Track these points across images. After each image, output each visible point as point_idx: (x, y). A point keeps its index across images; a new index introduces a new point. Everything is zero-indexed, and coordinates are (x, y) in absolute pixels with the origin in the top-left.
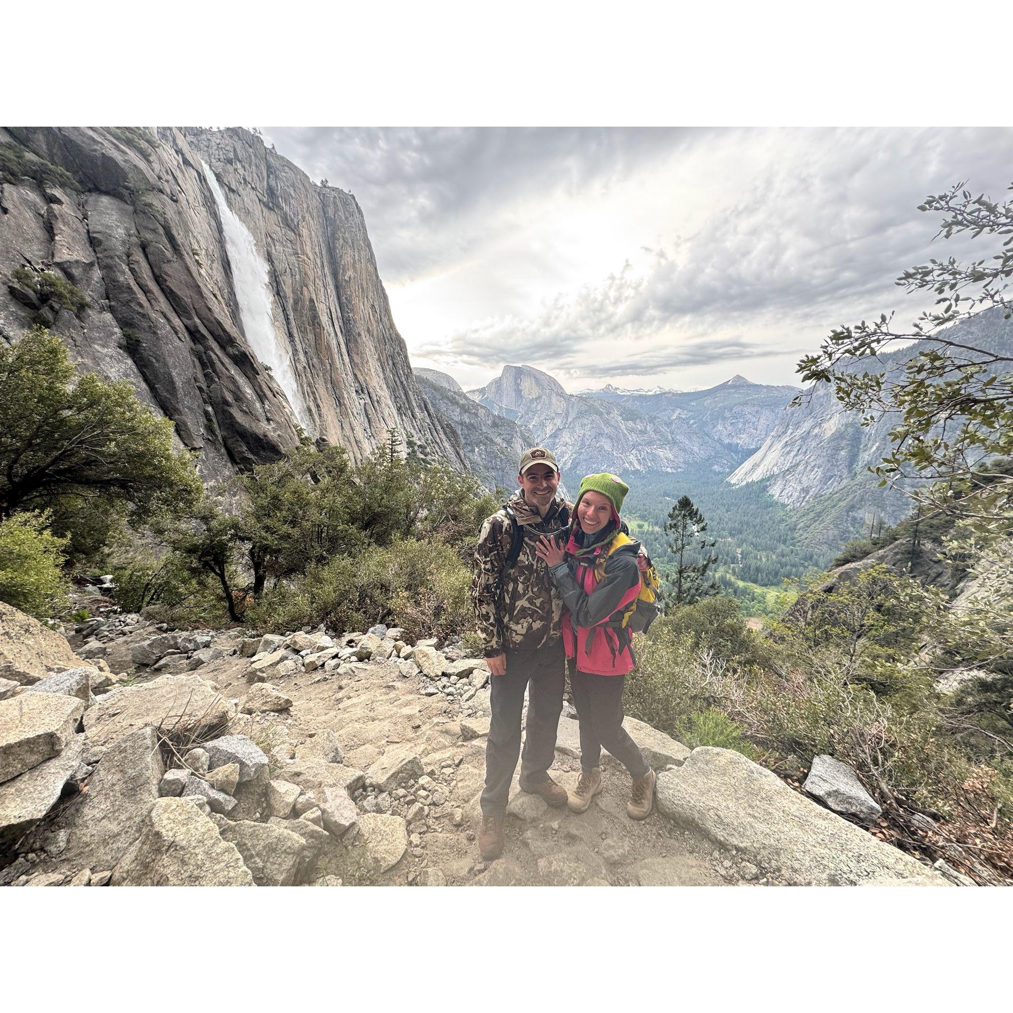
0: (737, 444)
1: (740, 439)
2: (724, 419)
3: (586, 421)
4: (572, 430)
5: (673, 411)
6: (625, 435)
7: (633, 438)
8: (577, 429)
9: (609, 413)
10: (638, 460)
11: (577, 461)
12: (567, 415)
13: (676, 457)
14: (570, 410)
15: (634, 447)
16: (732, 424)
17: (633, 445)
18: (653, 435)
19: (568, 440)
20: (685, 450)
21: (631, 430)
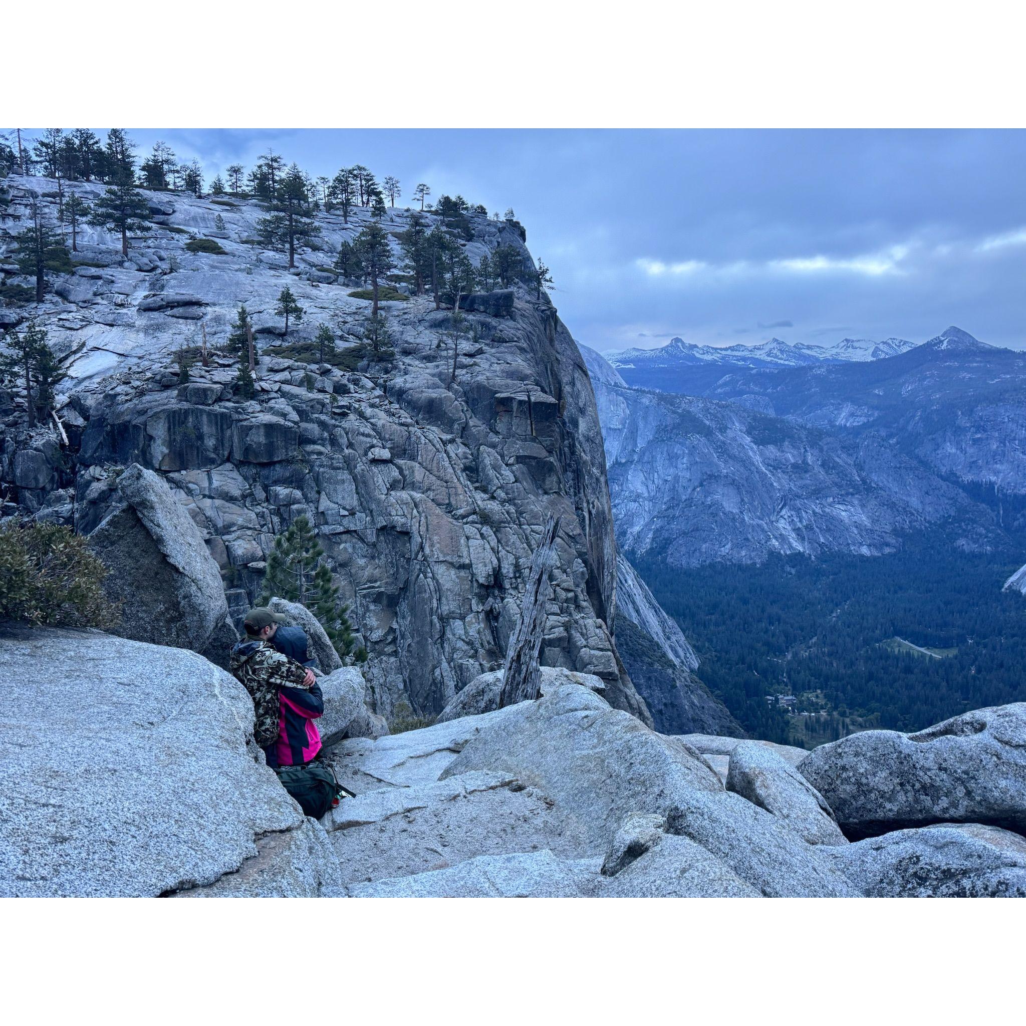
0: (992, 484)
1: (997, 473)
2: (959, 431)
3: (677, 450)
4: (649, 467)
5: (838, 408)
6: (763, 476)
7: (780, 482)
8: (660, 464)
9: (723, 429)
10: (797, 530)
11: (666, 534)
12: (633, 434)
13: (874, 521)
14: (641, 424)
15: (785, 501)
16: (975, 441)
17: (784, 498)
18: (822, 474)
19: (641, 489)
20: (892, 506)
21: (776, 466)
